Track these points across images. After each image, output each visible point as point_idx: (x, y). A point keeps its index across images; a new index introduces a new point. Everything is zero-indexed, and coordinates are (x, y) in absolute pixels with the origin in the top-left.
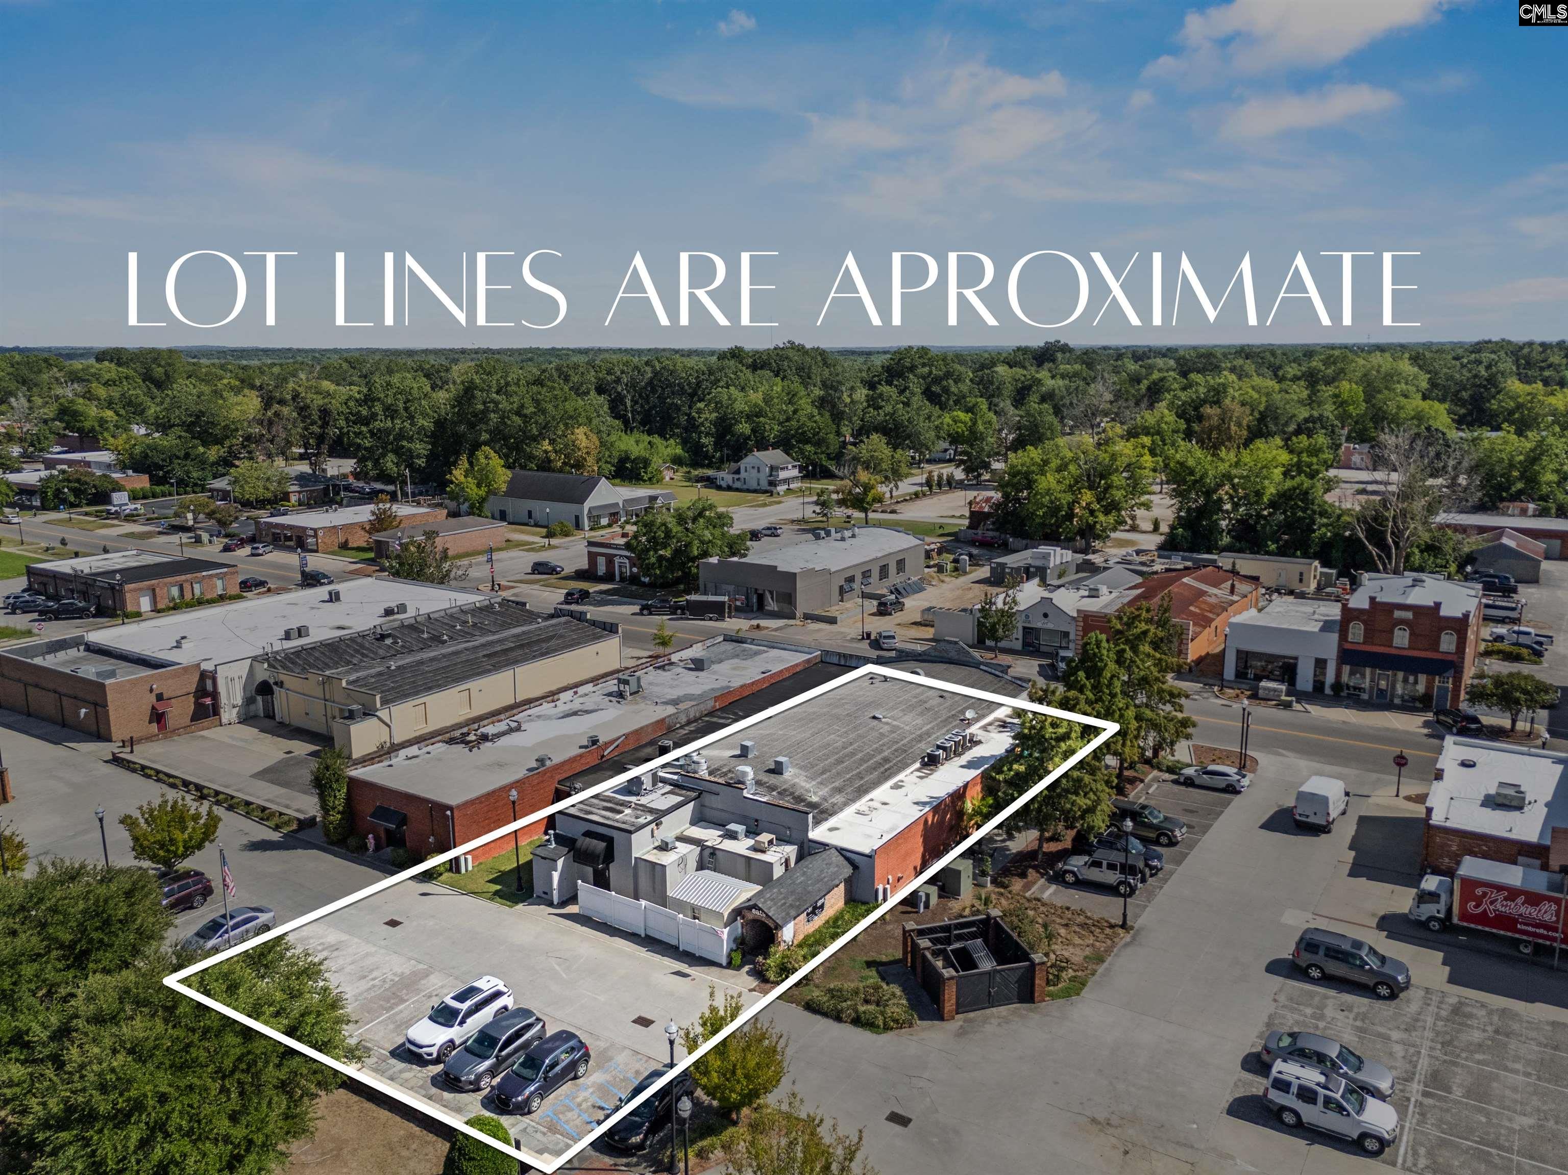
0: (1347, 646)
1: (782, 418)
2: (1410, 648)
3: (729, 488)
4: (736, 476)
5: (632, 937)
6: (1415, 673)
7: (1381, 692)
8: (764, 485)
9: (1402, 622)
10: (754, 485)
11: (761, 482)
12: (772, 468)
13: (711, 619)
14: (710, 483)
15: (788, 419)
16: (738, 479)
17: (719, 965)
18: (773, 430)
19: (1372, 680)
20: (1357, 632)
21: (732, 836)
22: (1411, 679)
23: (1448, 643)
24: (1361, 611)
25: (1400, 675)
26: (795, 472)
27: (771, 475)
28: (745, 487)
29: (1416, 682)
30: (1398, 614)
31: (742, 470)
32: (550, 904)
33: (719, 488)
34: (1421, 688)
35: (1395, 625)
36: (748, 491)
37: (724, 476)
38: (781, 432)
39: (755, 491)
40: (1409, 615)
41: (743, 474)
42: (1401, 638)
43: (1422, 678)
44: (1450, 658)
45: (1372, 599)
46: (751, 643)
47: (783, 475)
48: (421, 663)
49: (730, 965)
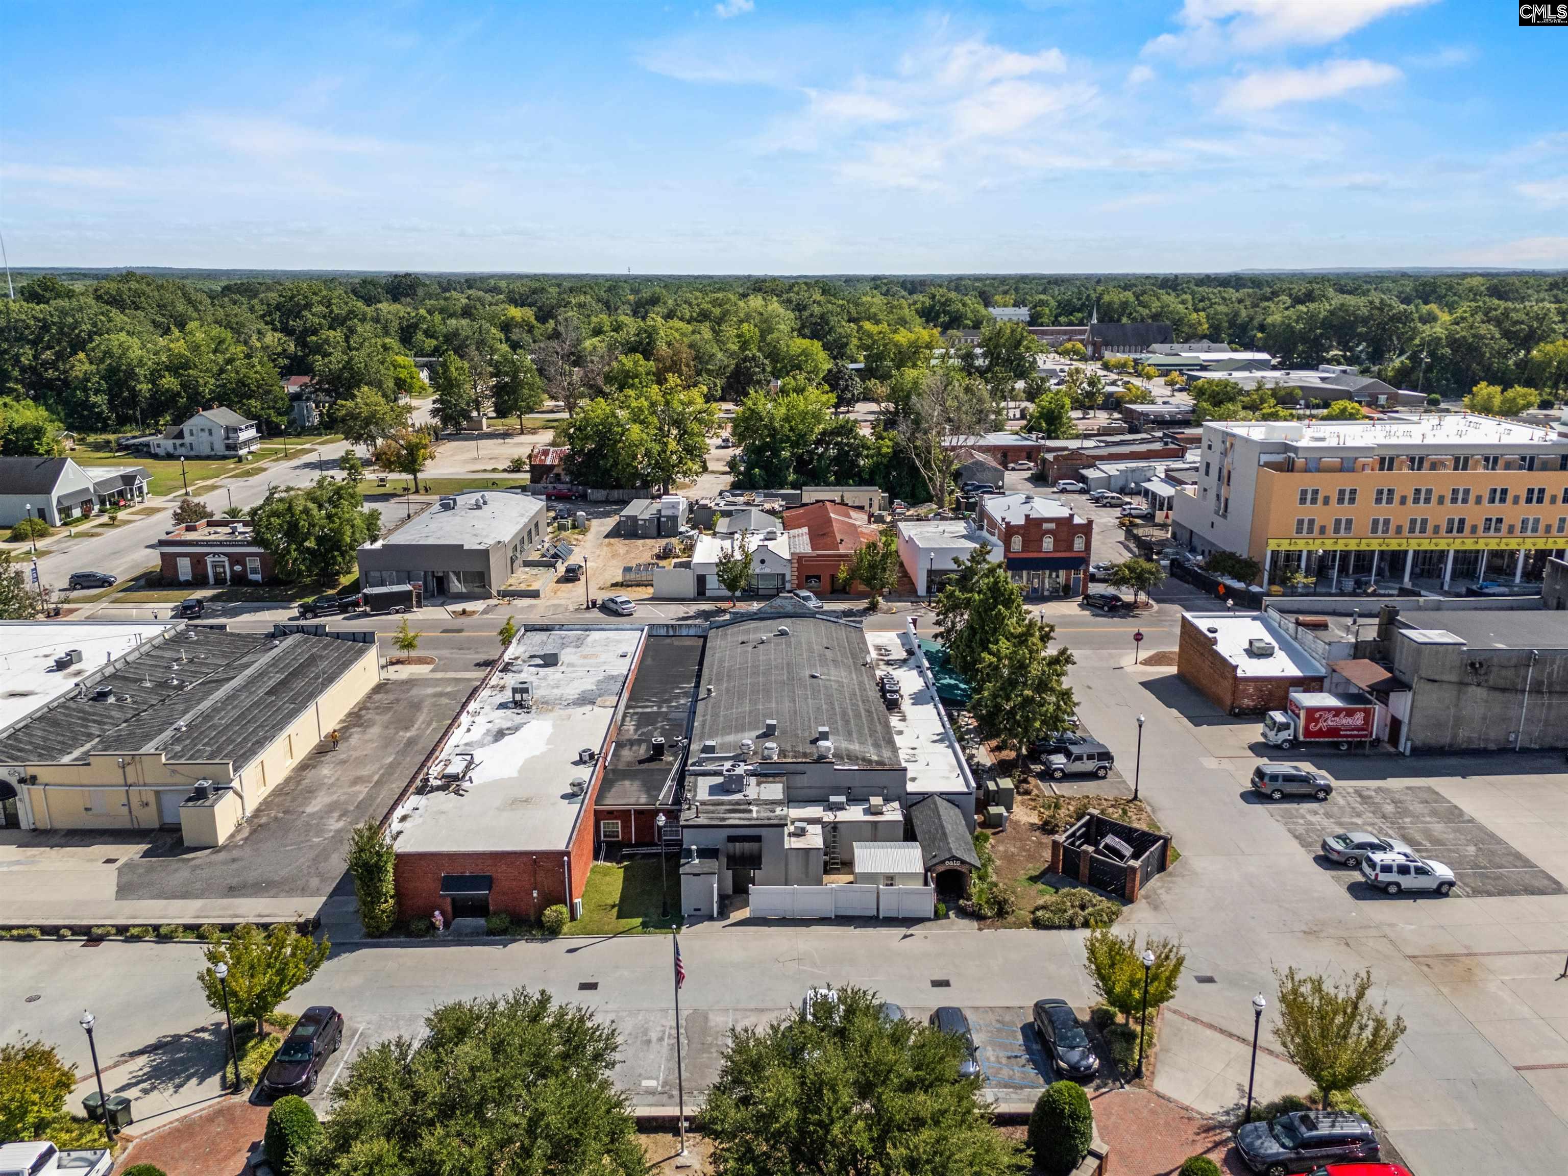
0: (1011, 556)
1: (215, 369)
2: (1055, 551)
3: (170, 457)
4: (178, 442)
5: (824, 921)
6: (1057, 570)
7: (1035, 590)
8: (220, 449)
9: (1049, 532)
10: (206, 451)
11: (216, 447)
12: (227, 429)
13: (397, 612)
14: (140, 451)
15: (222, 371)
16: (182, 445)
17: (929, 919)
18: (208, 385)
19: (1028, 580)
20: (1017, 543)
21: (840, 807)
22: (1054, 575)
23: (1079, 544)
24: (1019, 527)
25: (1047, 572)
26: (252, 433)
27: (228, 438)
28: (192, 453)
29: (1057, 576)
30: (1046, 526)
31: (186, 433)
32: (711, 918)
33: (156, 457)
34: (1062, 579)
35: (1044, 535)
36: (198, 458)
37: (160, 441)
38: (217, 387)
39: (208, 458)
40: (1052, 526)
41: (188, 439)
42: (1048, 544)
43: (1062, 573)
44: (1081, 555)
45: (1027, 516)
46: (560, 630)
47: (244, 436)
48: (207, 717)
49: (937, 916)
